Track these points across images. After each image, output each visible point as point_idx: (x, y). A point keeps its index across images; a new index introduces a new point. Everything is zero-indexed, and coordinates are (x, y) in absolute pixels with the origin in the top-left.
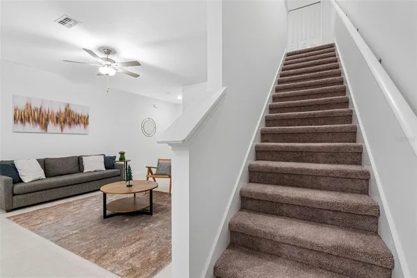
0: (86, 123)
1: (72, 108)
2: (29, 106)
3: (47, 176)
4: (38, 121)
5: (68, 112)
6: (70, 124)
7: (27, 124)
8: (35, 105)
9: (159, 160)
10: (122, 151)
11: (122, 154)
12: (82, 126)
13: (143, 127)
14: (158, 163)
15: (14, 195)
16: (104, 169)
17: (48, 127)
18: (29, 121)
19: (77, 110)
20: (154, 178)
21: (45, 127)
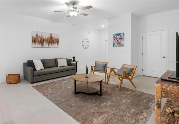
0: (58, 43)
1: (53, 35)
2: (37, 35)
3: (45, 68)
4: (40, 42)
5: (51, 37)
6: (52, 43)
7: (36, 43)
8: (39, 35)
9: (96, 62)
10: (74, 56)
11: (74, 58)
12: (57, 44)
13: (83, 44)
14: (96, 64)
15: (34, 76)
16: (67, 65)
17: (44, 45)
18: (37, 42)
19: (55, 37)
20: (93, 72)
21: (43, 45)
